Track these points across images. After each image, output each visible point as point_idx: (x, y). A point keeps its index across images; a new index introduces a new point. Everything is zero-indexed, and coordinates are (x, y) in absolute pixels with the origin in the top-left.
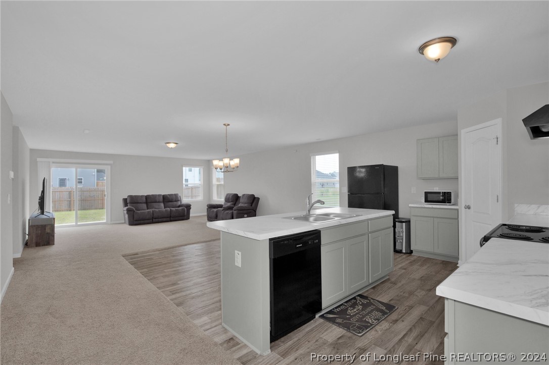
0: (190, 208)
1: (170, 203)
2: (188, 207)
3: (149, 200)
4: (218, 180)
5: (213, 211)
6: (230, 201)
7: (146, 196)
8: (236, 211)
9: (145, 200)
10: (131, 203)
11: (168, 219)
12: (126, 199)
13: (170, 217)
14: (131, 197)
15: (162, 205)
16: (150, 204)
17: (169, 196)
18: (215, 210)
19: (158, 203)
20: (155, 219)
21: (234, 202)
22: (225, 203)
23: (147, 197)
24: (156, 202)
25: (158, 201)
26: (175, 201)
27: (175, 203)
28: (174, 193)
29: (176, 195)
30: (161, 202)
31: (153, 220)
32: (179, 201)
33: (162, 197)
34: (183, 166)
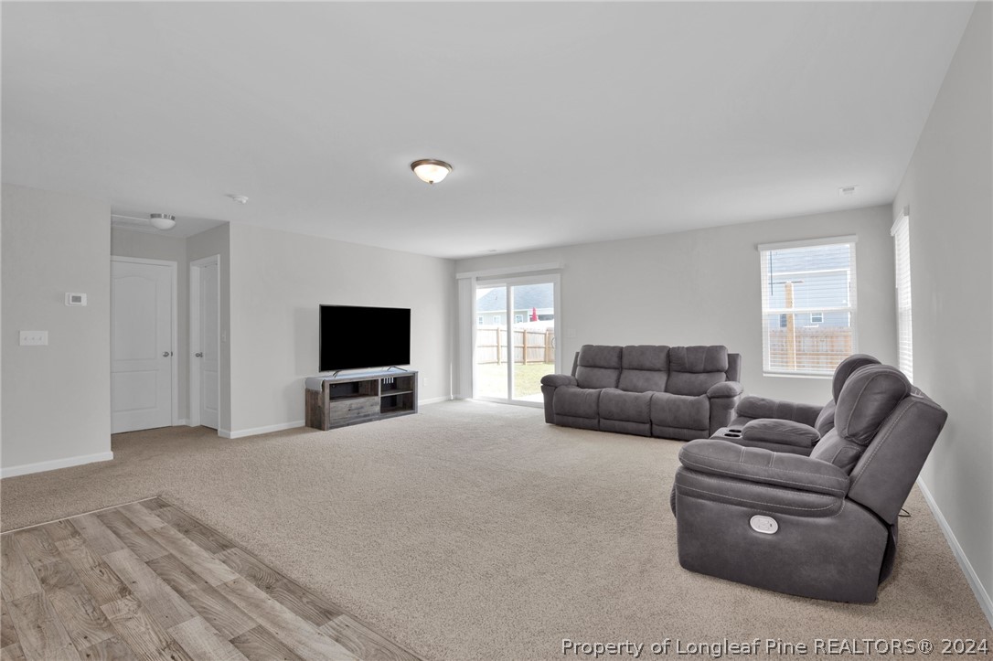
2: (722, 399)
7: (622, 349)
9: (616, 359)
11: (645, 428)
14: (586, 349)
15: (661, 379)
16: (625, 373)
17: (684, 352)
26: (706, 371)
29: (716, 351)
30: (659, 370)
31: (599, 421)
32: (719, 371)
33: (663, 356)
34: (759, 246)
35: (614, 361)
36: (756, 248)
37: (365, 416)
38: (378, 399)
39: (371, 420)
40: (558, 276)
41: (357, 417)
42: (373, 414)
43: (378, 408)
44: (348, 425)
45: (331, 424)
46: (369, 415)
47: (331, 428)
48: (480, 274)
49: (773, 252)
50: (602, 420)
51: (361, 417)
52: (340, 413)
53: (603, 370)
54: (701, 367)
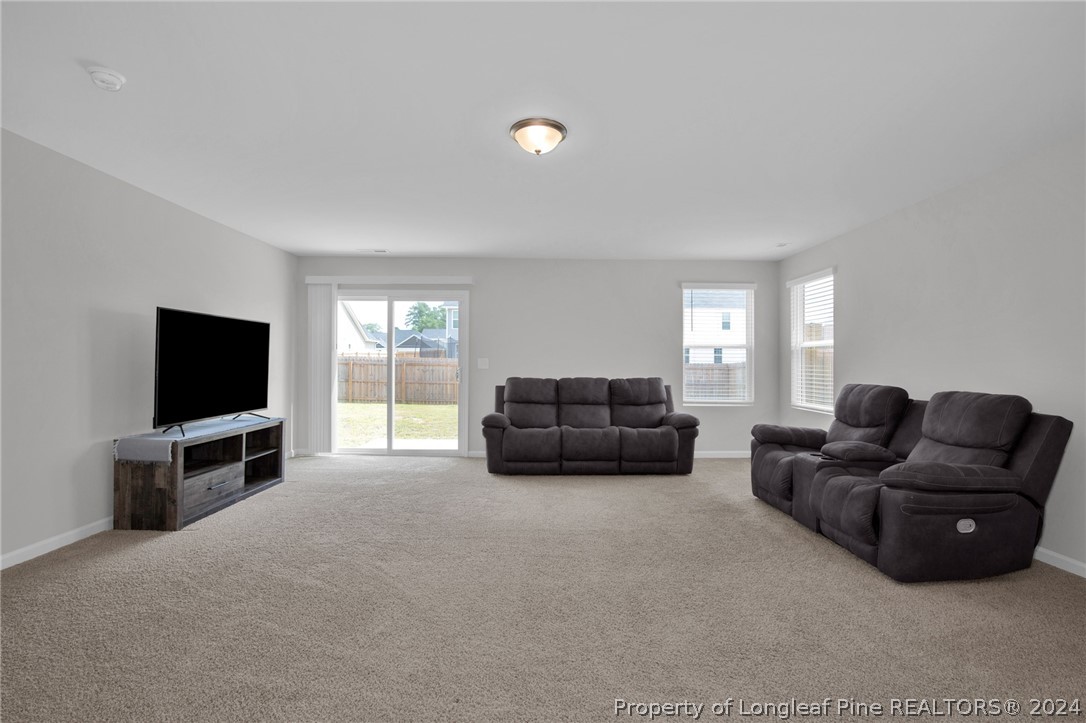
0: (695, 434)
1: (632, 409)
2: (688, 429)
3: (565, 395)
4: (814, 330)
5: (775, 462)
6: (864, 419)
7: (557, 382)
8: (899, 495)
9: (552, 393)
10: (512, 401)
11: (614, 465)
12: (504, 387)
13: (620, 458)
14: (515, 382)
15: (605, 413)
16: (566, 408)
17: (627, 384)
18: (785, 457)
19: (592, 408)
20: (568, 460)
21: (884, 430)
22: (834, 429)
23: (559, 386)
24: (584, 402)
25: (591, 398)
26: (650, 403)
27: (648, 408)
28: (646, 377)
29: (653, 383)
30: (603, 404)
31: (561, 465)
32: (661, 402)
33: (605, 388)
34: (683, 284)
35: (551, 394)
36: (680, 287)
37: (227, 496)
38: (241, 466)
39: (233, 502)
40: (466, 293)
41: (217, 500)
42: (237, 491)
43: (241, 481)
44: (207, 514)
45: (185, 517)
46: (231, 494)
47: (186, 524)
48: (342, 280)
49: (695, 291)
50: (565, 463)
51: (222, 498)
52: (196, 496)
53: (540, 406)
54: (646, 399)
